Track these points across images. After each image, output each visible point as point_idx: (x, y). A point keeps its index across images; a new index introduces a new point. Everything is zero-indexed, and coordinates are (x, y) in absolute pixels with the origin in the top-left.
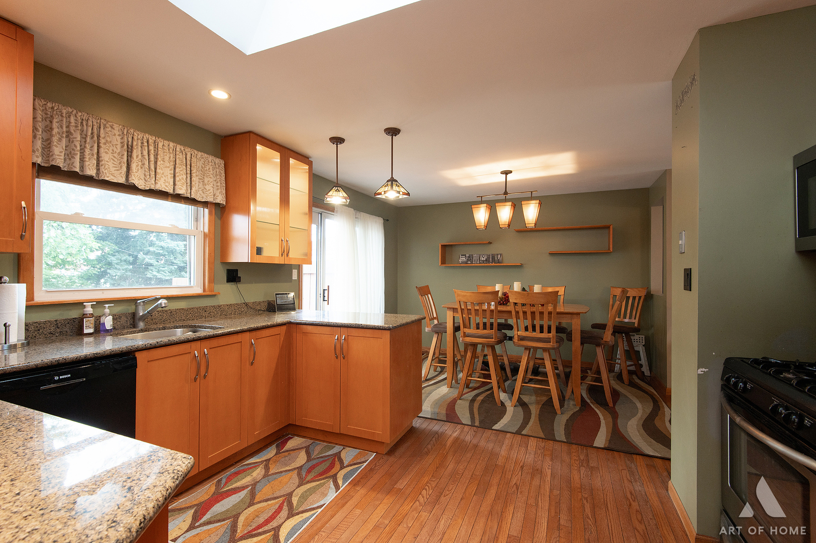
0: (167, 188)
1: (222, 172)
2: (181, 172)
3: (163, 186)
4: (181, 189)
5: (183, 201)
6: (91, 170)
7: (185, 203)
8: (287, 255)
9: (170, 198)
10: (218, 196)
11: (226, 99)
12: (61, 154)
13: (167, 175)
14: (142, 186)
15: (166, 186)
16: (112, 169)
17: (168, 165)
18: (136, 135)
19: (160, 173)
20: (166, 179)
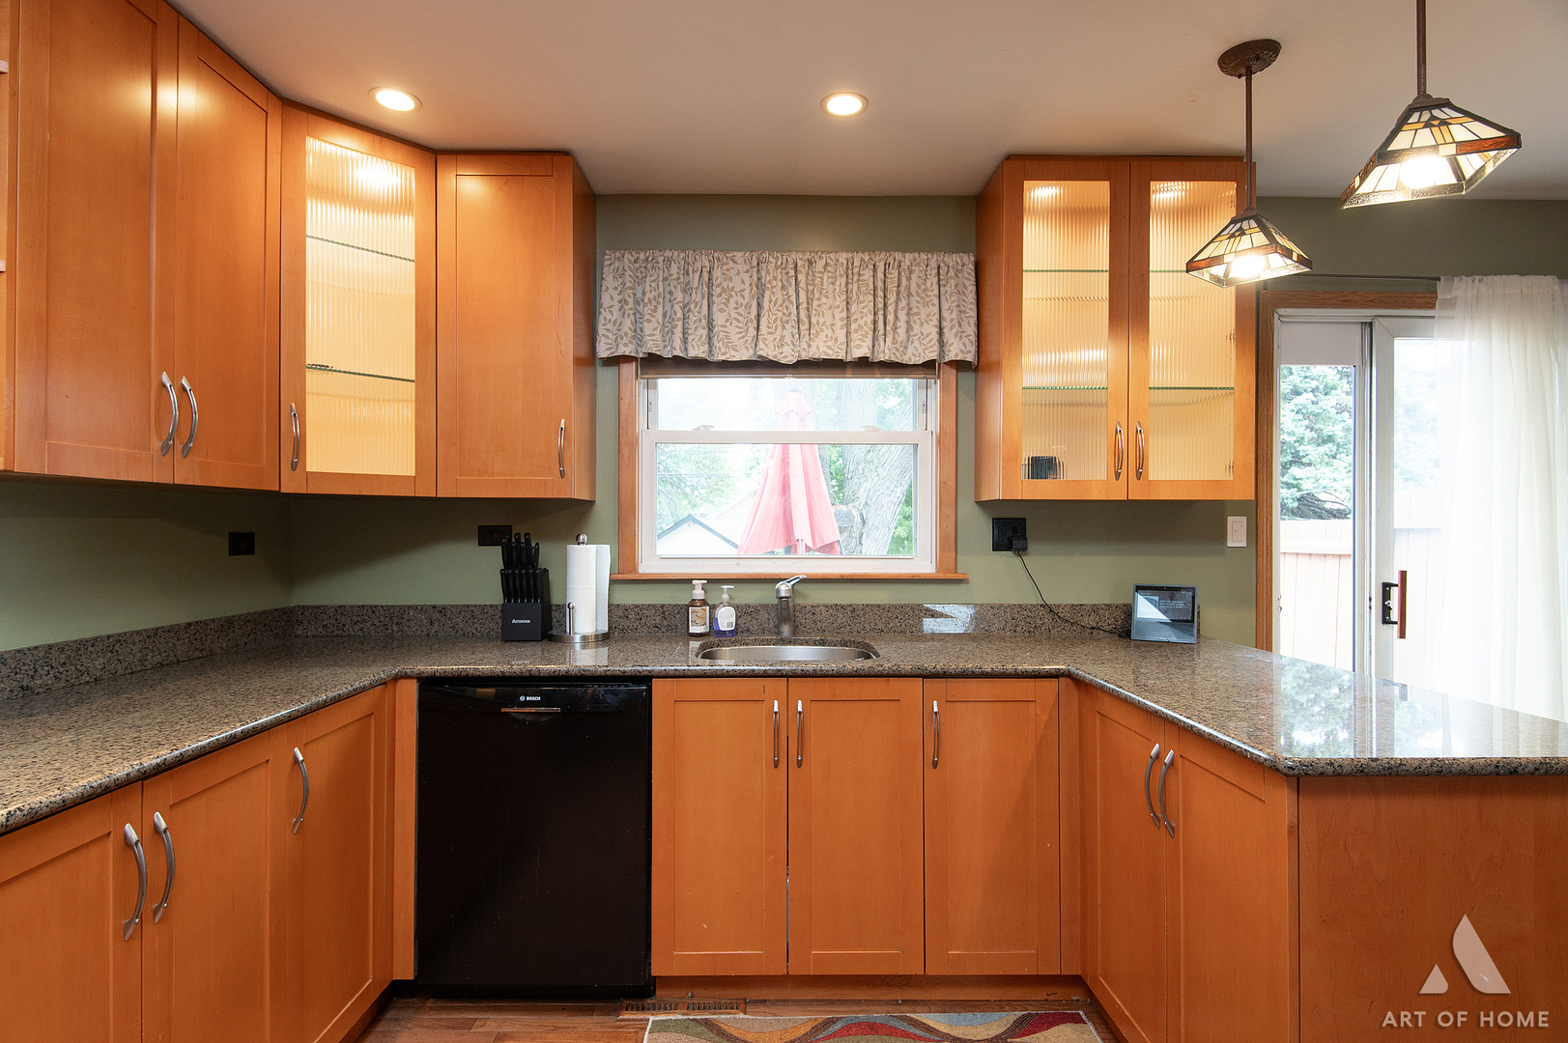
0: (831, 352)
1: (967, 283)
2: (864, 311)
3: (823, 348)
4: (859, 347)
5: (877, 371)
6: (696, 348)
8: (1139, 475)
9: (849, 371)
10: (952, 344)
11: (860, 113)
12: (654, 332)
13: (833, 325)
14: (788, 356)
15: (829, 347)
16: (734, 338)
17: (837, 303)
18: (772, 261)
19: (818, 323)
20: (829, 332)
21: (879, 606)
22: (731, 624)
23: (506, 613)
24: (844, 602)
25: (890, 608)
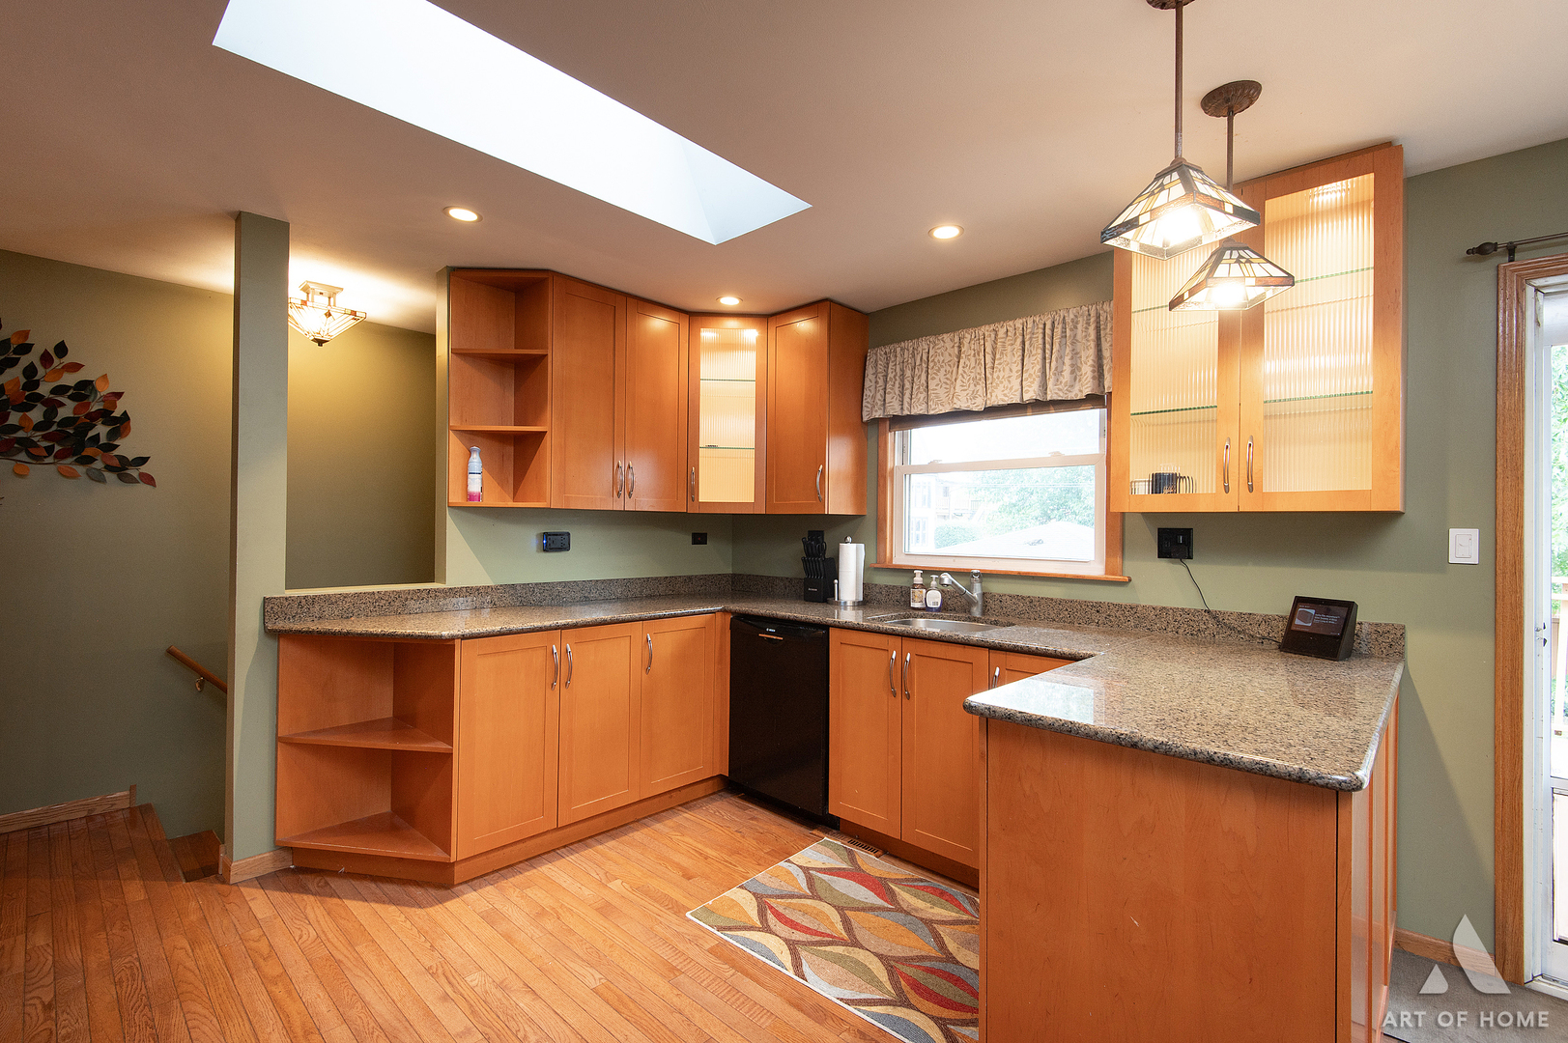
0: (1006, 399)
2: (1035, 362)
3: (1001, 396)
4: (1027, 391)
5: (1052, 408)
6: (916, 407)
7: (1057, 411)
8: (1250, 488)
9: (1030, 410)
11: (959, 236)
12: (892, 400)
13: (1010, 377)
14: (978, 405)
15: (1005, 395)
16: (943, 396)
17: (1014, 360)
18: (967, 336)
19: (998, 377)
20: (1006, 383)
21: (1052, 600)
22: (936, 603)
23: (807, 583)
24: (1025, 594)
25: (1060, 602)
